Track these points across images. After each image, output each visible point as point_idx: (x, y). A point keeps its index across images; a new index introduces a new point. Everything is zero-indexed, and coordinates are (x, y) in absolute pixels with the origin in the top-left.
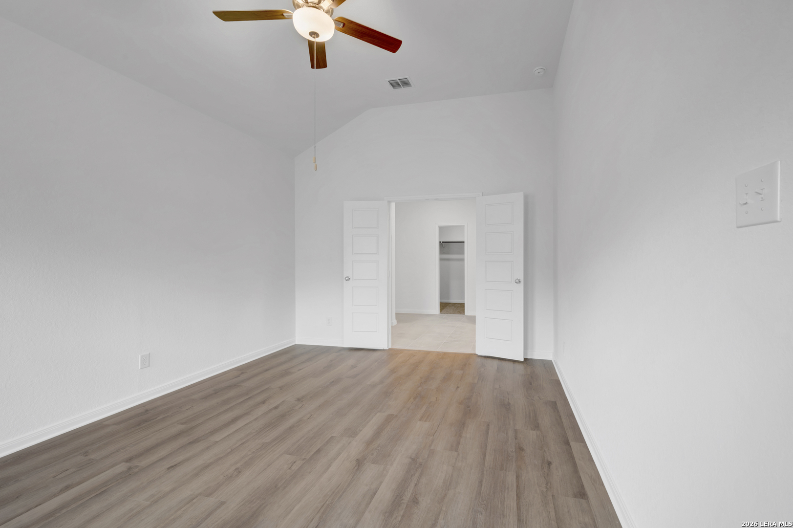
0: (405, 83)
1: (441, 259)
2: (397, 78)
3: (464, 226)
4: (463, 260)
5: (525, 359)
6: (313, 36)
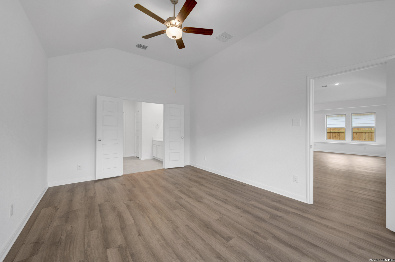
0: (144, 47)
5: (184, 166)
6: (174, 38)
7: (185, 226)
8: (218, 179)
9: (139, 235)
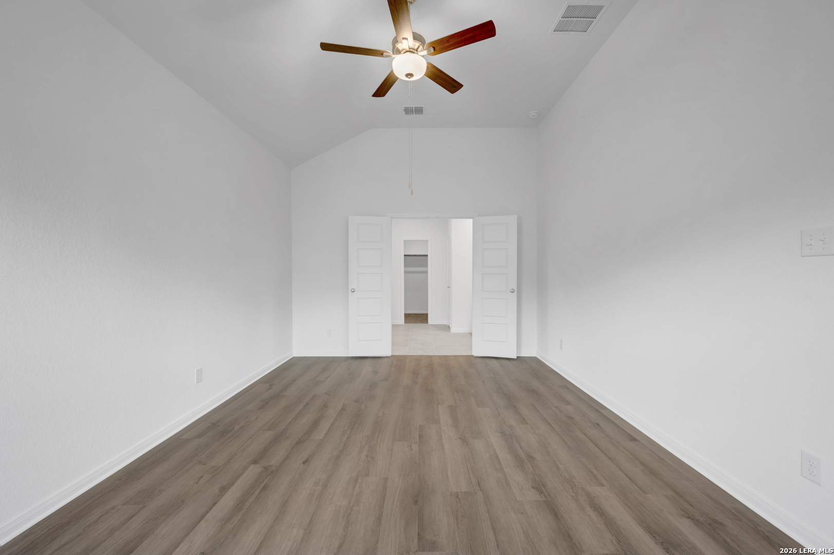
0: (419, 111)
1: (405, 272)
2: (414, 106)
3: (428, 241)
4: (427, 272)
5: (517, 357)
6: (409, 77)
7: (381, 478)
8: (568, 403)
9: (304, 463)
